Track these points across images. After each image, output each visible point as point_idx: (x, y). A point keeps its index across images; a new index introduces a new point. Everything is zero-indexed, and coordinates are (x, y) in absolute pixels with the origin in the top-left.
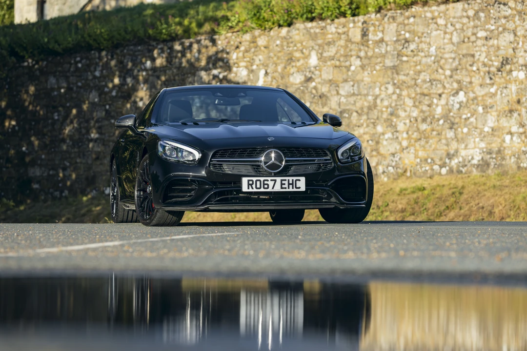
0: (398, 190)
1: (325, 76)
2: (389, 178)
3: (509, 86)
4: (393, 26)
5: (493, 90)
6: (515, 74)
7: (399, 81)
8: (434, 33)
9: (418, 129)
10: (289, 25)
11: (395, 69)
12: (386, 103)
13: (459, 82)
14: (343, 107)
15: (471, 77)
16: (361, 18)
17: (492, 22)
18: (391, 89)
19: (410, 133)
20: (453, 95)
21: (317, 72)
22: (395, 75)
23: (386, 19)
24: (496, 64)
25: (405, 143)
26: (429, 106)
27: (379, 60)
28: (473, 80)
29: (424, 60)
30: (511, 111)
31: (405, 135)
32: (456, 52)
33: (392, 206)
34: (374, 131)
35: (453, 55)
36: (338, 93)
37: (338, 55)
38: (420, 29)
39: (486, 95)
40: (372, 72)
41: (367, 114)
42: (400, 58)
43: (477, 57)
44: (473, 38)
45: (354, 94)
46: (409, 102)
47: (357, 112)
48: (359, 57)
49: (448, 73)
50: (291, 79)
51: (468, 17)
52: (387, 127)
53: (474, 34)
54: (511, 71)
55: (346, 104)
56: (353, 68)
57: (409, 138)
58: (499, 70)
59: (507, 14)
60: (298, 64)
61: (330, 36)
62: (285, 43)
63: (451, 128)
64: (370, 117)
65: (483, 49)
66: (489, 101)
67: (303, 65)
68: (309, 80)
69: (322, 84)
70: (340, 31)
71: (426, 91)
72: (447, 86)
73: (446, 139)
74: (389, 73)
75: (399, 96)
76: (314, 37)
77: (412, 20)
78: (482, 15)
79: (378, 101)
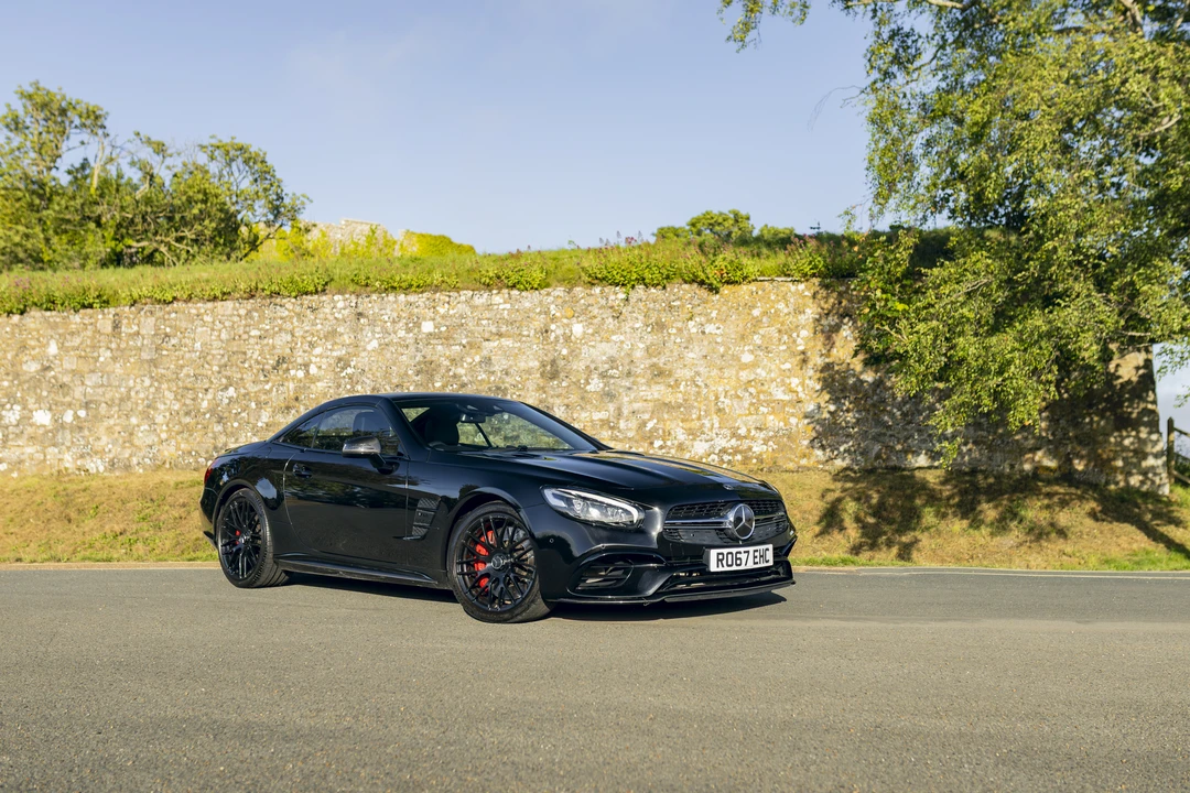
0: (172, 483)
1: (67, 366)
2: (145, 469)
3: (286, 384)
4: (151, 320)
5: (267, 387)
6: (292, 372)
7: (157, 374)
8: (199, 330)
9: (180, 422)
10: (22, 313)
11: (153, 363)
12: (142, 395)
13: (228, 378)
14: (88, 398)
15: (242, 374)
16: (112, 311)
17: (267, 322)
18: (147, 382)
19: (170, 425)
20: (222, 390)
21: (57, 362)
22: (153, 368)
23: (142, 313)
24: (271, 362)
25: (164, 436)
26: (193, 400)
27: (134, 352)
28: (245, 376)
29: (188, 355)
30: (288, 408)
31: (164, 427)
32: (224, 349)
33: (170, 499)
34: (125, 423)
35: (222, 352)
36: (83, 384)
37: (84, 345)
38: (184, 325)
39: (259, 391)
40: (125, 364)
41: (119, 405)
42: (159, 352)
43: (249, 354)
44: (245, 336)
45: (102, 385)
46: (170, 396)
47: (106, 403)
48: (108, 348)
49: (216, 368)
50: (25, 367)
51: (239, 316)
52: (143, 419)
53: (245, 332)
54: (288, 370)
55: (91, 395)
56: (102, 359)
57: (169, 430)
58: (274, 368)
59: (284, 315)
60: (33, 353)
61: (73, 326)
62: (17, 331)
63: (219, 422)
64: (122, 408)
65: (256, 347)
66: (263, 397)
67: (39, 353)
68: (47, 369)
69: (63, 374)
70: (86, 322)
71: (189, 386)
72: (215, 381)
73: (213, 432)
74: (146, 366)
75: (157, 389)
76: (54, 326)
77: (173, 315)
78: (255, 314)
79: (133, 394)
